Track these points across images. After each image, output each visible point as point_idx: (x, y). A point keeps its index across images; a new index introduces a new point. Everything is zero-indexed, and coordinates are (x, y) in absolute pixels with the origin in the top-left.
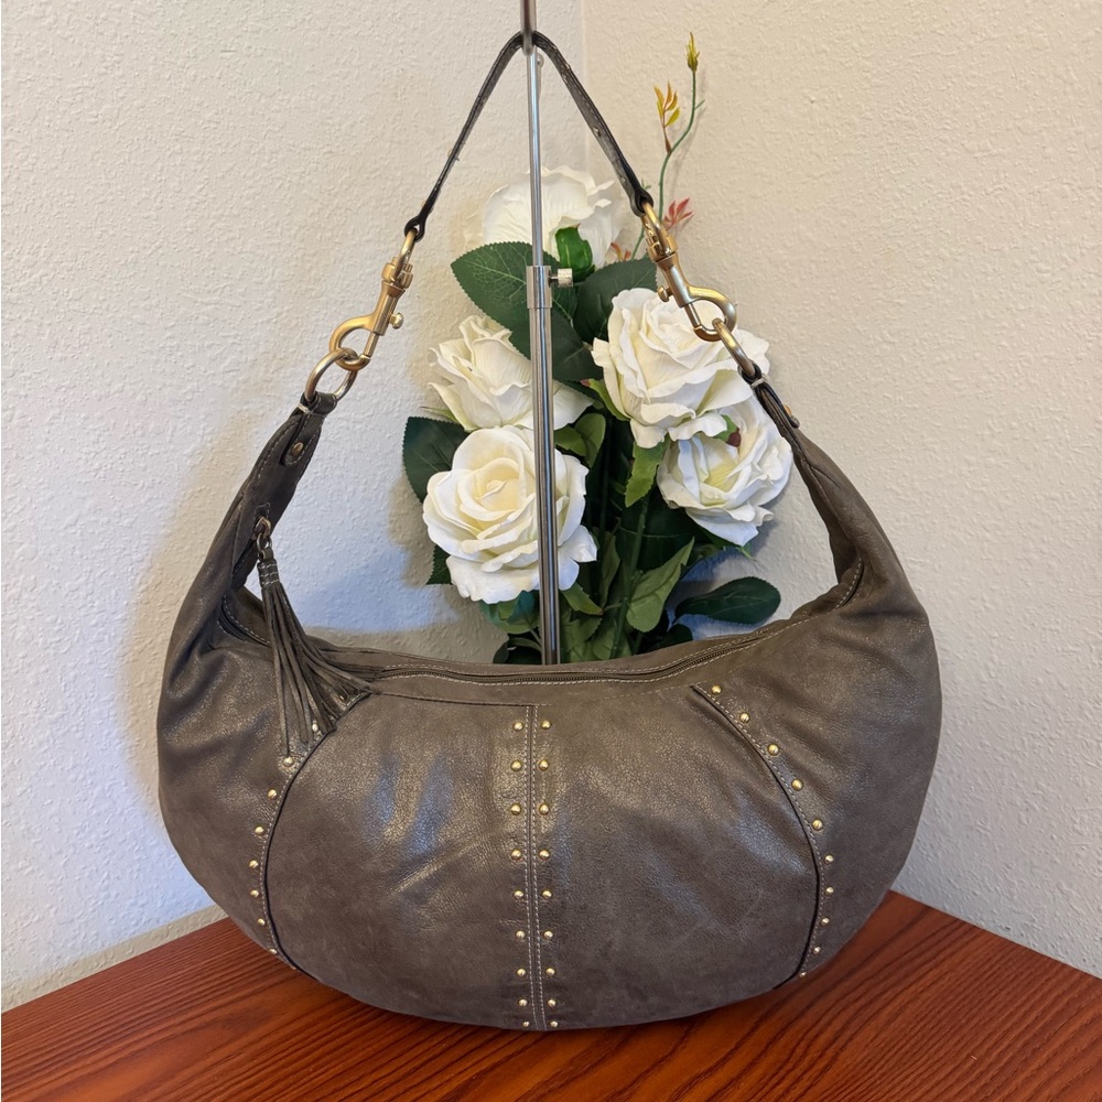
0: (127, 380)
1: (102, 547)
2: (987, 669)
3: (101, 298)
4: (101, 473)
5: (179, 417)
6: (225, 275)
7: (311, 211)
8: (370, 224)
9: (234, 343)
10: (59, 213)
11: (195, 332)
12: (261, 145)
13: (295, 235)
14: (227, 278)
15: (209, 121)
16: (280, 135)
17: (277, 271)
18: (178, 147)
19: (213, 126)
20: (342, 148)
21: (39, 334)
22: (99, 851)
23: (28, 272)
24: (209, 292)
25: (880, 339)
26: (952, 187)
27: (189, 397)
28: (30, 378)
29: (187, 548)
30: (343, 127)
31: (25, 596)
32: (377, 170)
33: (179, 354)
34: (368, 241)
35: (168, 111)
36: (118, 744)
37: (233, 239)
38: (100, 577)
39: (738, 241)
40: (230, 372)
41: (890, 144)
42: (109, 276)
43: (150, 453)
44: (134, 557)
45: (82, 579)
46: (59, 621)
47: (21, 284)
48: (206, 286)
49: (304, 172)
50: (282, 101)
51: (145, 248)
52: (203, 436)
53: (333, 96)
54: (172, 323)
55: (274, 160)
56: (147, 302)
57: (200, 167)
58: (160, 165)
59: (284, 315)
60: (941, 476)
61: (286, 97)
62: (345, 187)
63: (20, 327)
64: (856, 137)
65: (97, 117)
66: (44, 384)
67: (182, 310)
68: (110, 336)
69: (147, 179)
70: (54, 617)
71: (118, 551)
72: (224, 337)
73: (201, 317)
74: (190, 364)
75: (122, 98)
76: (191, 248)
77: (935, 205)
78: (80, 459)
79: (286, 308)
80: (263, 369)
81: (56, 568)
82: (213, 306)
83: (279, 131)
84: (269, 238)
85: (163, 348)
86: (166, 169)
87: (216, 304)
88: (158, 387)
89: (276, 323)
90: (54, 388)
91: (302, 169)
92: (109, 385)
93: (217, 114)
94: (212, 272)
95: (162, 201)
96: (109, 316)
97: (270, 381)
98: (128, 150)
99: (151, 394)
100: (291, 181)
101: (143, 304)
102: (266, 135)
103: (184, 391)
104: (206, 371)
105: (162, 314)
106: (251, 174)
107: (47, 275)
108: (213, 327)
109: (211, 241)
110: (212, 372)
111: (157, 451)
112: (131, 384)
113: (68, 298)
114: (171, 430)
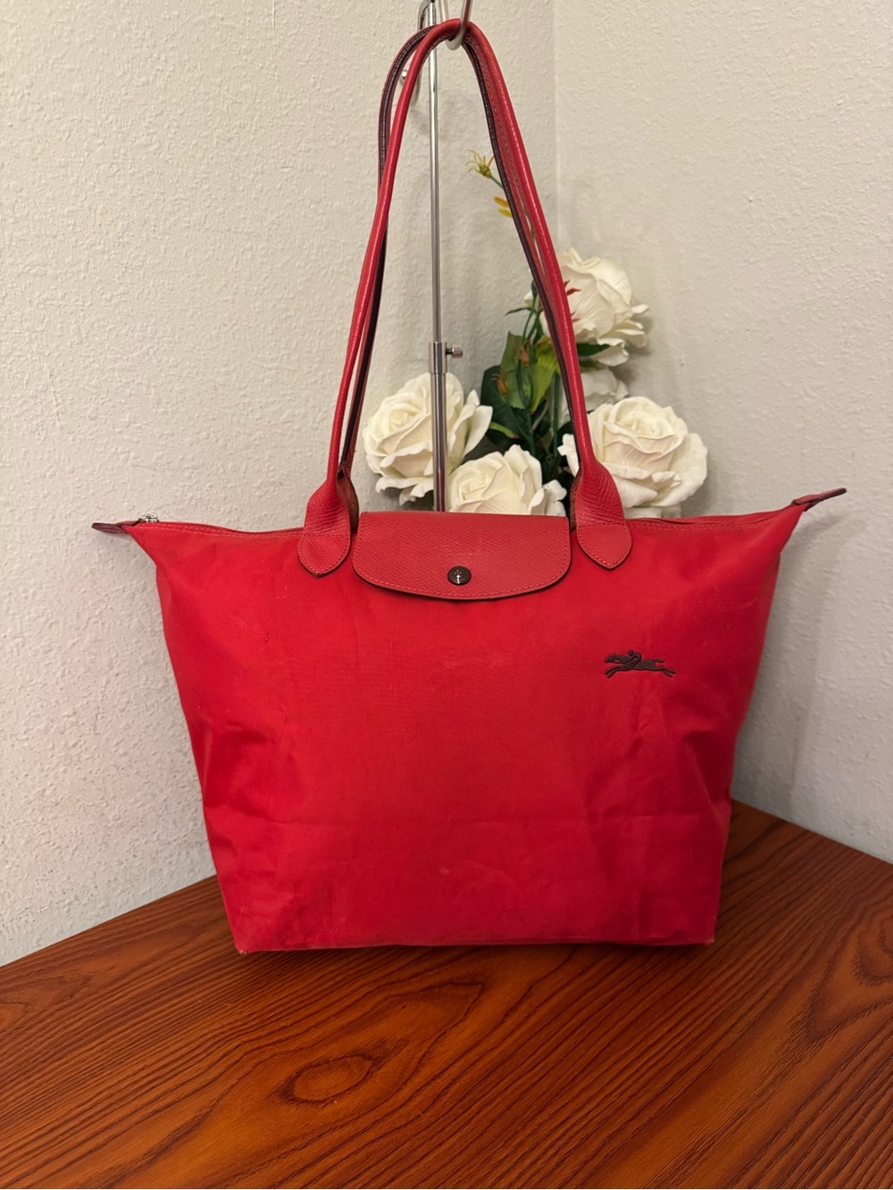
0: (211, 430)
2: (884, 656)
3: (192, 365)
4: (193, 502)
5: (250, 458)
6: (284, 346)
7: (348, 293)
8: (392, 303)
9: (290, 400)
10: (162, 298)
11: (261, 391)
12: (310, 241)
13: (336, 313)
14: (285, 348)
15: (272, 224)
16: (325, 233)
18: (249, 244)
19: (275, 227)
21: (147, 394)
23: (139, 345)
24: (272, 360)
25: (803, 394)
26: (868, 271)
27: (257, 443)
28: (140, 428)
33: (250, 409)
35: (242, 216)
37: (290, 316)
40: (287, 422)
41: (816, 236)
42: (198, 348)
47: (134, 355)
48: (270, 354)
49: (343, 263)
50: (326, 206)
51: (225, 325)
52: (267, 473)
54: (244, 385)
55: (320, 254)
56: (226, 368)
57: (265, 260)
58: (235, 259)
59: (327, 377)
60: (851, 503)
61: (330, 202)
63: (133, 389)
64: (787, 230)
65: (189, 222)
66: (151, 433)
67: (251, 375)
68: (199, 395)
69: (226, 269)
72: (284, 395)
73: (266, 380)
74: (258, 417)
75: (209, 207)
76: (258, 325)
77: (852, 286)
78: (178, 491)
79: (328, 372)
80: (311, 420)
82: (274, 371)
83: (324, 230)
84: (316, 316)
85: (238, 404)
86: (240, 262)
87: (277, 369)
88: (234, 434)
89: (321, 383)
90: (158, 436)
91: (341, 260)
92: (198, 433)
93: (278, 218)
94: (273, 344)
95: (237, 288)
96: (198, 379)
97: (316, 429)
98: (212, 248)
99: (230, 440)
100: (333, 270)
101: (223, 370)
102: (314, 234)
103: (253, 438)
104: (269, 422)
105: (237, 377)
106: (303, 265)
107: (152, 347)
108: (275, 387)
109: (273, 319)
110: (274, 422)
111: (234, 485)
112: (214, 432)
113: (168, 365)
114: (244, 468)
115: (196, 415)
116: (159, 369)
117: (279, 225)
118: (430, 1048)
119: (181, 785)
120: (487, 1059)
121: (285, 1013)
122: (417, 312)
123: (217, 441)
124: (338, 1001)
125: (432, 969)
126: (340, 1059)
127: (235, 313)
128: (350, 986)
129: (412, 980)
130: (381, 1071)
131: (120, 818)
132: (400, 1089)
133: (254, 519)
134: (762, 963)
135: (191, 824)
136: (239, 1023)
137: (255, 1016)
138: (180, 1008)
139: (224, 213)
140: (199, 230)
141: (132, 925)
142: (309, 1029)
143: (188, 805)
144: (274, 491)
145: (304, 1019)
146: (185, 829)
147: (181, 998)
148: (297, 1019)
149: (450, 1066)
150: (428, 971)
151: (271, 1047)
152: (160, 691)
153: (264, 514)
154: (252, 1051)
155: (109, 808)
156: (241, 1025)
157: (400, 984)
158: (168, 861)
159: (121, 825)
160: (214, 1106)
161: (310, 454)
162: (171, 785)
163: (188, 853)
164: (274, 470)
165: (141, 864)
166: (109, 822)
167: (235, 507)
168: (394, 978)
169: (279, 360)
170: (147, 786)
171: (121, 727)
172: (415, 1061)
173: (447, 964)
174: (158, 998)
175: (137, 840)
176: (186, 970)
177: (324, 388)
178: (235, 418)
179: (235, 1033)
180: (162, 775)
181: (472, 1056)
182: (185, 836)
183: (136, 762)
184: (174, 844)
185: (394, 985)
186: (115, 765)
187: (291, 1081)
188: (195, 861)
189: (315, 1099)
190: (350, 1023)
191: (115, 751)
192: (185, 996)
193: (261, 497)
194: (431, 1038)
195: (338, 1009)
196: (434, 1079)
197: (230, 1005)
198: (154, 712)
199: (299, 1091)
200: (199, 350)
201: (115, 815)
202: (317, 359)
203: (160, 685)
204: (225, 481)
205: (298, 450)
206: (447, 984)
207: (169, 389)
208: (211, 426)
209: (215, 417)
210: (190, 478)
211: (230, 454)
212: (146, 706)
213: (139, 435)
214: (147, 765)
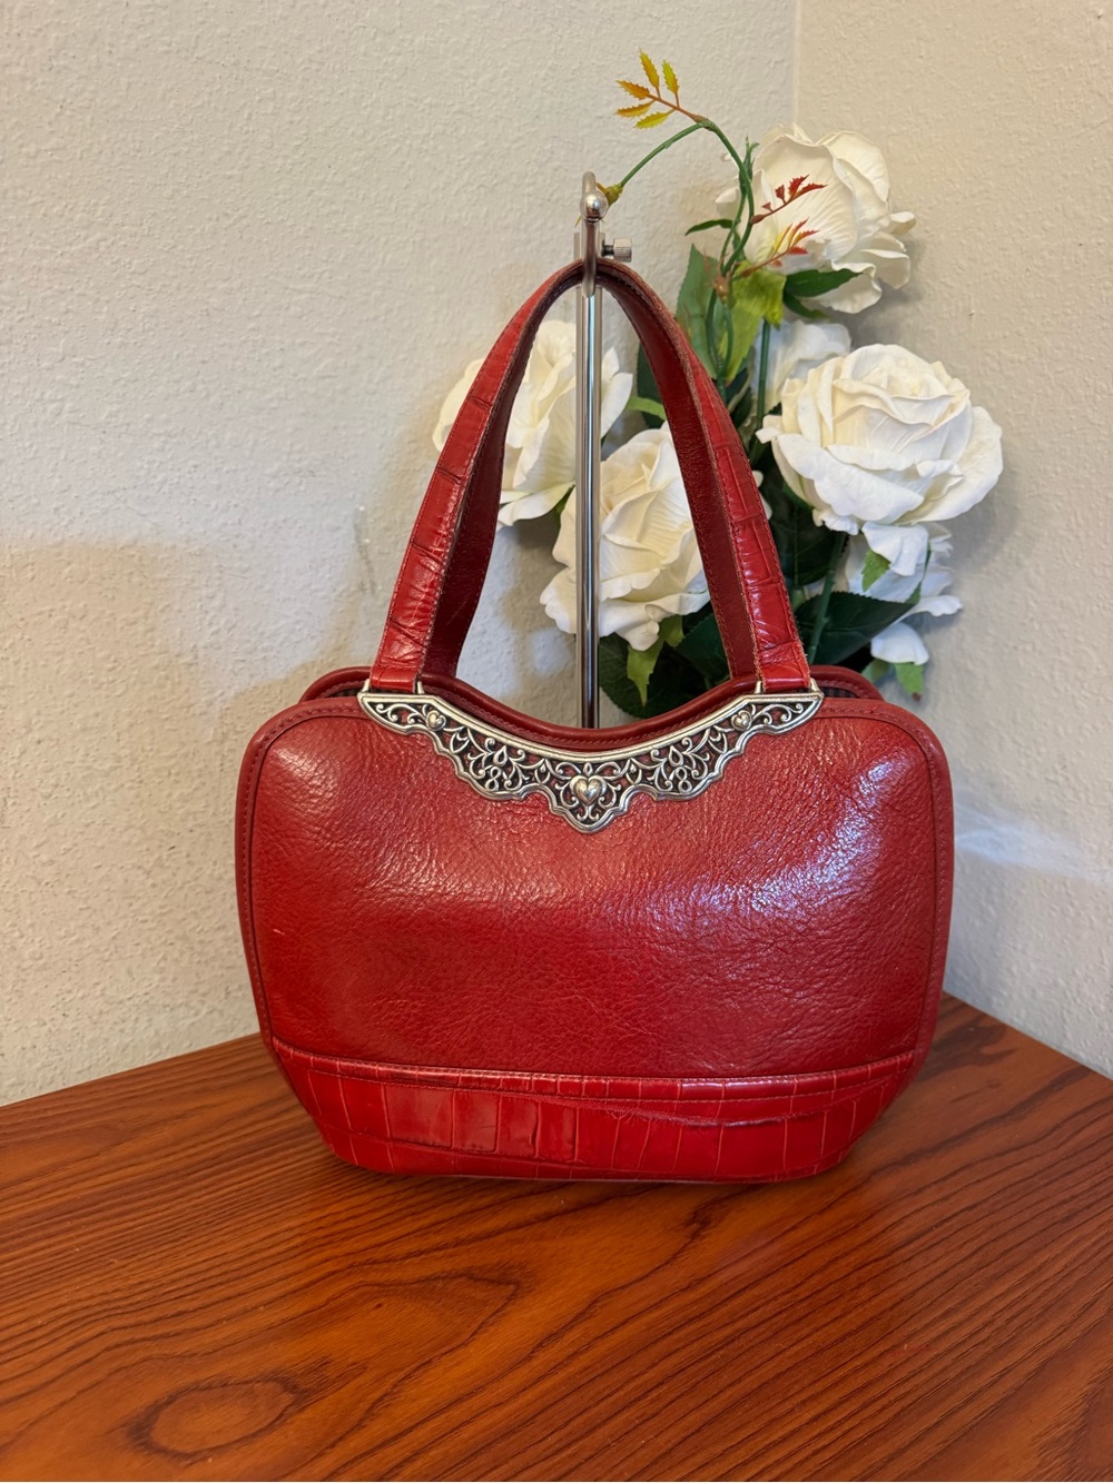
0: (200, 377)
1: (165, 576)
3: (171, 273)
4: (166, 489)
5: (262, 428)
6: (324, 258)
7: (434, 186)
8: (508, 207)
9: (331, 343)
10: (121, 163)
11: (284, 325)
12: (374, 96)
13: (414, 214)
14: (326, 261)
15: (311, 61)
16: (399, 85)
17: (389, 256)
18: (271, 90)
19: (314, 66)
20: (477, 108)
21: (94, 312)
22: (154, 929)
23: (83, 233)
24: (304, 276)
27: (274, 405)
28: (83, 364)
29: (267, 587)
30: (480, 81)
31: (73, 625)
32: (519, 139)
33: (264, 351)
34: (506, 228)
35: (259, 44)
36: (179, 808)
37: (336, 212)
38: (162, 611)
39: (979, 229)
40: (324, 378)
42: (180, 247)
43: (225, 469)
44: (204, 592)
45: (141, 613)
46: (112, 658)
47: (73, 249)
48: (300, 269)
49: (428, 135)
50: (403, 40)
51: (227, 215)
52: (289, 454)
53: (469, 40)
54: (256, 313)
55: (390, 117)
56: (226, 284)
57: (297, 118)
58: (246, 112)
61: (409, 37)
62: (479, 157)
63: (72, 301)
65: (170, 45)
66: (100, 374)
67: (269, 298)
68: (181, 322)
69: (230, 128)
70: (107, 652)
71: (184, 583)
72: (321, 334)
73: (292, 308)
74: (277, 364)
75: (203, 23)
76: (283, 221)
78: (142, 468)
79: (397, 304)
81: (110, 596)
82: (308, 295)
83: (398, 80)
84: (379, 215)
85: (245, 342)
86: (254, 117)
87: (311, 292)
88: (237, 389)
89: (385, 321)
90: (111, 380)
91: (425, 131)
92: (177, 382)
93: (320, 52)
94: (307, 252)
95: (248, 159)
96: (180, 297)
97: (374, 393)
98: (208, 90)
99: (229, 396)
100: (410, 146)
101: (221, 287)
102: (381, 84)
103: (268, 397)
104: (295, 375)
105: (245, 300)
106: (360, 132)
107: (105, 240)
108: (307, 321)
109: (308, 214)
110: (304, 376)
111: (234, 468)
112: (204, 383)
113: (131, 270)
114: (251, 443)
115: (175, 353)
116: (115, 275)
117: (322, 63)
118: (395, 1386)
119: (141, 918)
120: (483, 1422)
121: (190, 1290)
122: (550, 224)
123: (208, 396)
124: (280, 1280)
125: (446, 1246)
126: (246, 1383)
127: (244, 198)
128: (309, 1257)
129: (407, 1261)
130: (303, 1416)
131: (41, 958)
132: (320, 1455)
133: (266, 524)
135: (157, 977)
136: (117, 1295)
137: (147, 1286)
138: (43, 1257)
139: (229, 35)
140: (186, 58)
141: (37, 1117)
142: (219, 1321)
143: (152, 949)
144: (300, 484)
145: (218, 1302)
146: (146, 984)
147: (52, 1241)
148: (207, 1301)
149: (417, 1425)
150: (439, 1249)
151: (148, 1344)
153: (282, 518)
154: (118, 1346)
155: (23, 940)
156: (120, 1299)
157: (386, 1266)
158: (118, 1028)
159: (44, 967)
160: (20, 1434)
161: (361, 431)
162: (125, 917)
163: (150, 1020)
164: (300, 451)
165: (75, 1029)
166: (23, 961)
167: (234, 502)
168: (380, 1254)
169: (315, 279)
170: (86, 913)
171: (44, 821)
172: (364, 1406)
173: (471, 1242)
174: (20, 1236)
175: (69, 992)
176: (78, 1196)
177: (389, 330)
178: (238, 363)
179: (105, 1311)
180: (109, 900)
181: (457, 1414)
182: (146, 994)
183: (68, 875)
184: (128, 1003)
185: (375, 1266)
186: (33, 878)
187: (155, 1410)
188: (162, 1032)
189: (180, 1449)
190: (284, 1322)
191: (35, 857)
192: (61, 1238)
193: (277, 490)
194: (402, 1369)
195: (274, 1294)
196: (382, 1445)
197: (118, 1263)
198: (98, 804)
199: (161, 1434)
200: (183, 251)
201: (34, 953)
202: (379, 284)
203: (107, 766)
204: (220, 460)
205: (343, 424)
206: (461, 1276)
207: (132, 308)
208: (198, 372)
209: (206, 359)
210: (163, 450)
211: (228, 419)
212: (85, 793)
213: (80, 376)
214: (85, 882)
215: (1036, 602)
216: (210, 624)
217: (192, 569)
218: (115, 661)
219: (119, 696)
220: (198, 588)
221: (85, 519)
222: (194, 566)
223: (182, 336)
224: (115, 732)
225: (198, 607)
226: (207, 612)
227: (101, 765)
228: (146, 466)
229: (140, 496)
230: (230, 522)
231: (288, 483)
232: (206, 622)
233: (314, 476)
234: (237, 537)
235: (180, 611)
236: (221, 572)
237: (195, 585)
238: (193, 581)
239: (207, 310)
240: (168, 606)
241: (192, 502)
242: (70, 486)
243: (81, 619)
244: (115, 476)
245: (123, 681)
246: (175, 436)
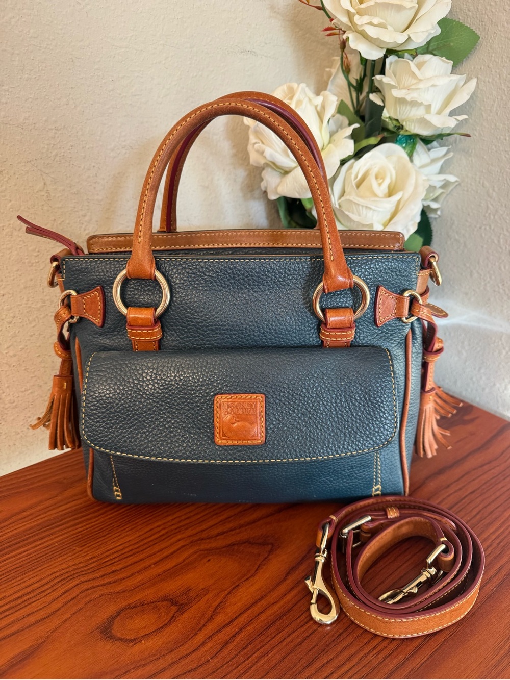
0: (71, 96)
1: (60, 205)
4: (58, 158)
6: (132, 28)
14: (133, 30)
17: (165, 27)
24: (121, 39)
28: (8, 90)
31: (15, 233)
33: (104, 81)
43: (87, 147)
44: (81, 213)
46: (37, 250)
48: (119, 34)
59: (170, 59)
66: (18, 96)
70: (34, 247)
71: (70, 209)
74: (110, 88)
85: (93, 76)
87: (126, 48)
88: (91, 103)
89: (164, 64)
90: (24, 99)
94: (123, 25)
103: (107, 107)
104: (120, 94)
105: (92, 52)
108: (125, 64)
109: (122, 2)
110: (125, 95)
111: (92, 146)
112: (73, 100)
113: (29, 36)
114: (99, 133)
115: (57, 83)
116: (21, 38)
118: (224, 598)
120: (269, 612)
121: (117, 559)
124: (158, 552)
125: (235, 529)
126: (153, 603)
128: (170, 539)
129: (218, 537)
130: (183, 616)
131: (14, 402)
132: (196, 634)
134: (497, 542)
136: (81, 565)
137: (95, 560)
138: (41, 549)
141: (22, 479)
142: (133, 574)
145: (130, 565)
147: (43, 541)
148: (126, 565)
149: (238, 616)
150: (232, 530)
151: (101, 588)
152: (39, 310)
154: (87, 590)
155: (5, 394)
156: (82, 567)
157: (208, 541)
159: (16, 407)
160: (48, 637)
166: (5, 404)
168: (204, 535)
170: (34, 379)
171: (10, 335)
172: (212, 609)
173: (247, 526)
174: (27, 539)
175: (29, 417)
176: (51, 517)
177: (167, 69)
178: (91, 88)
179: (77, 573)
180: (45, 372)
181: (256, 609)
183: (24, 361)
185: (203, 541)
186: (6, 363)
187: (111, 620)
189: (128, 637)
190: (165, 572)
191: (6, 353)
192: (47, 539)
193: (114, 157)
194: (226, 590)
195: (157, 559)
196: (224, 627)
197: (78, 549)
198: (36, 325)
199: (117, 631)
201: (10, 400)
202: (161, 43)
203: (39, 305)
206: (245, 543)
207: (32, 58)
208: (70, 94)
209: (73, 86)
210: (54, 138)
211: (87, 119)
212: (29, 320)
213: (7, 97)
214: (33, 364)
215: (492, 205)
216: (85, 230)
217: (74, 201)
218: (38, 252)
219: (42, 269)
220: (77, 211)
221: (17, 176)
222: (74, 199)
223: (60, 73)
224: (41, 288)
225: (78, 221)
226: (82, 224)
227: (36, 305)
228: (46, 147)
229: (44, 163)
230: (91, 175)
231: (120, 153)
232: (82, 229)
233: (132, 149)
234: (95, 183)
235: (69, 224)
236: (89, 202)
237: (76, 209)
238: (75, 207)
239: (72, 58)
240: (63, 221)
241: (72, 165)
242: (7, 159)
243: (19, 230)
244: (30, 153)
245: (43, 262)
246: (60, 130)
